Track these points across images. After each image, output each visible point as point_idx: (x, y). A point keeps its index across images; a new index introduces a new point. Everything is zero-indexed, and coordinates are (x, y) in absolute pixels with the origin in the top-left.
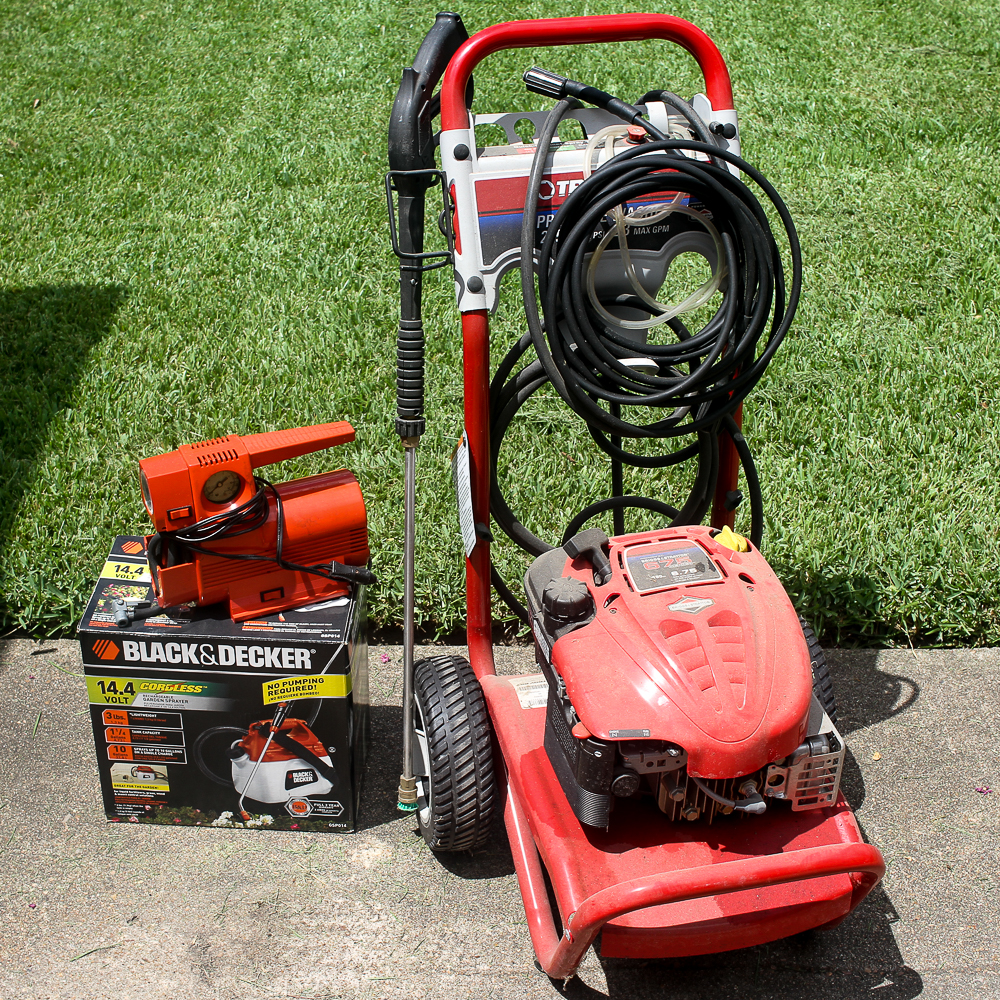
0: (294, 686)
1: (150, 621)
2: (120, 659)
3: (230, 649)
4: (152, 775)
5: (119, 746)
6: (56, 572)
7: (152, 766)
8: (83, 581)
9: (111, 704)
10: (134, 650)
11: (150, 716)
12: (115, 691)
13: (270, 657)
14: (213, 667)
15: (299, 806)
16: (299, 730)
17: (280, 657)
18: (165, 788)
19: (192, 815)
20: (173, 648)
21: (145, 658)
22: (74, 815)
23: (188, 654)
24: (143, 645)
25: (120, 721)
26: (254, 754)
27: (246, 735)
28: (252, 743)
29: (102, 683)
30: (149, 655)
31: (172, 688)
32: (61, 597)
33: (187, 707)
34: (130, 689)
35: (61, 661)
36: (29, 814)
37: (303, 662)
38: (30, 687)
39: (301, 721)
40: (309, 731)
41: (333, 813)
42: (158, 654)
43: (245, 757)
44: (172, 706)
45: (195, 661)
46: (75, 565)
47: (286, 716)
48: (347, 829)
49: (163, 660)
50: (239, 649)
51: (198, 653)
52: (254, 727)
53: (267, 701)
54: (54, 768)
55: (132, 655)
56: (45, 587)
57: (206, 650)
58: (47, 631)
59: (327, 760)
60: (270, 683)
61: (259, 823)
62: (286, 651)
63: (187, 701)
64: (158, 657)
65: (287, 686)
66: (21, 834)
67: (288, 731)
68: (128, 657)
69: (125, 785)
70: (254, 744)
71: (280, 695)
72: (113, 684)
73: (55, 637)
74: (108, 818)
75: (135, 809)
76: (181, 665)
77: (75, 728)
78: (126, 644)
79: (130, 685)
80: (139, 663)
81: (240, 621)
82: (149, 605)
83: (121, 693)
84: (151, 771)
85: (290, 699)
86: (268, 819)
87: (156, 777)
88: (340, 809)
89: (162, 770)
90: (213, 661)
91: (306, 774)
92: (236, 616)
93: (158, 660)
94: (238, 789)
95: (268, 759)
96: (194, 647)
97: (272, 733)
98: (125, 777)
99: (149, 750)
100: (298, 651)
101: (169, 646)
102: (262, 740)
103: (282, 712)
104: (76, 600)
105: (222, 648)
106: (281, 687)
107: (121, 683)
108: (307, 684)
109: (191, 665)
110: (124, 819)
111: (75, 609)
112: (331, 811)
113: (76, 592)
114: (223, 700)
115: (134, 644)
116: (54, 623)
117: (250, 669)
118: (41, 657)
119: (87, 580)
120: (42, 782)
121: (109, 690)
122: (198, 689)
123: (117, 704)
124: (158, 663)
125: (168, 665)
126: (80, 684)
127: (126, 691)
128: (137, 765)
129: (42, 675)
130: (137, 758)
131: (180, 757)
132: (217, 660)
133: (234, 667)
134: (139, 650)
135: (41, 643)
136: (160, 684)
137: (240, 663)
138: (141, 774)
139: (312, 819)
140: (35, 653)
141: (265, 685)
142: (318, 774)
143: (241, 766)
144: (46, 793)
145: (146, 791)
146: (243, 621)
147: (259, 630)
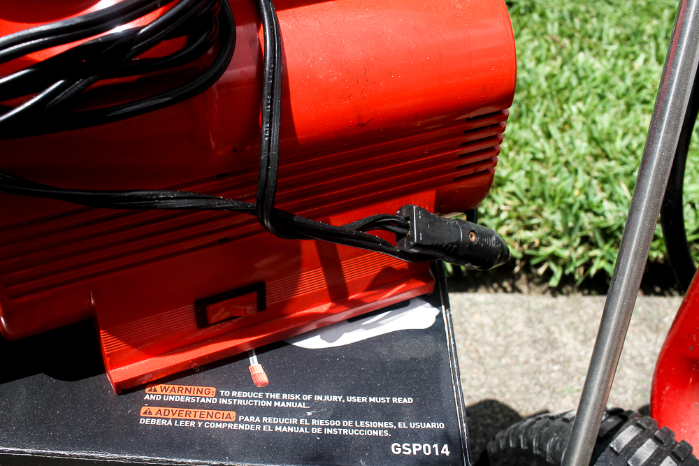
81: (131, 388)
92: (118, 374)
146: (143, 387)
147: (193, 424)
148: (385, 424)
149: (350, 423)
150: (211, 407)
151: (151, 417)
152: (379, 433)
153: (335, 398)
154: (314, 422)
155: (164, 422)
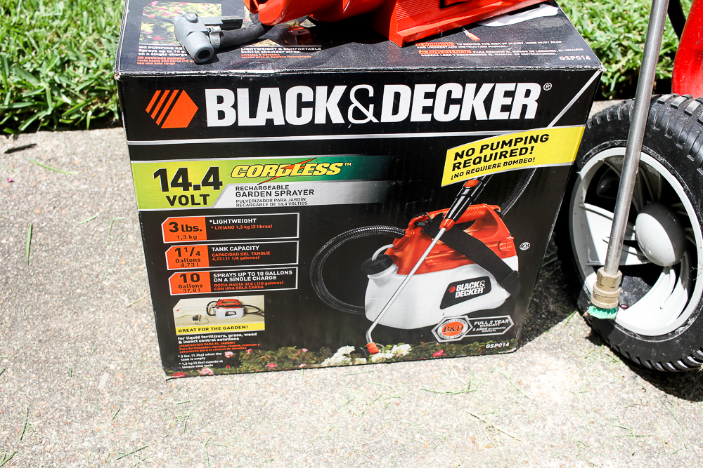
0: (499, 150)
1: (248, 51)
2: (199, 125)
3: (404, 90)
4: (240, 311)
5: (189, 274)
6: (21, 52)
7: (241, 299)
8: (57, 61)
9: (177, 207)
10: (226, 107)
11: (246, 221)
12: (186, 185)
13: (472, 101)
14: (370, 127)
15: (452, 327)
16: (487, 220)
17: (488, 103)
18: (258, 325)
19: (294, 356)
20: (300, 96)
21: (245, 121)
22: (112, 374)
23: (327, 105)
24: (244, 93)
25: (193, 233)
26: (406, 264)
27: (400, 237)
28: (407, 248)
29: (162, 173)
30: (253, 114)
31: (288, 172)
32: (32, 81)
33: (311, 201)
34: (213, 179)
35: (45, 158)
36: (46, 381)
37: (525, 107)
38: (10, 193)
39: (493, 207)
40: (500, 221)
41: (497, 331)
42: (270, 109)
43: (393, 268)
44: (287, 201)
45: (337, 118)
46: (44, 42)
47: (473, 202)
48: (509, 348)
49: (279, 121)
50: (421, 89)
51: (344, 104)
52: (416, 223)
53: (448, 179)
54: (67, 302)
55: (221, 115)
56: (10, 70)
57: (362, 95)
58: (18, 124)
59: (513, 263)
60: (459, 149)
61: (389, 355)
62: (501, 88)
63: (312, 192)
64: (270, 115)
65: (488, 152)
66: (39, 416)
67: (468, 224)
68: (212, 121)
69: (197, 329)
70: (409, 249)
71: (473, 167)
72: (183, 172)
73: (32, 129)
74: (167, 374)
75: (209, 359)
76: (311, 128)
77: (83, 241)
78: (211, 95)
79: (214, 171)
80: (235, 130)
81: (408, 43)
82: (238, 23)
83: (197, 188)
84: (240, 305)
85: (484, 174)
86: (404, 349)
87: (246, 313)
88: (509, 324)
89: (258, 301)
90: (370, 116)
91: (476, 284)
92: (402, 34)
93: (270, 121)
94: (370, 315)
95: (427, 268)
96: (339, 90)
97: (443, 230)
98: (196, 318)
99: (237, 275)
100: (522, 87)
101: (292, 93)
102: (423, 241)
103: (467, 196)
104: (52, 83)
105: (389, 90)
106: (477, 154)
107: (197, 169)
108: (520, 145)
109: (329, 127)
110: (194, 372)
111: (52, 95)
112: (494, 330)
113: (51, 74)
114: (375, 184)
115: (227, 94)
116: (27, 113)
117: (434, 125)
118: (17, 155)
119: (62, 59)
120: (53, 325)
121: (175, 184)
122: (335, 169)
123: (190, 207)
124: (270, 128)
125: (288, 129)
126: (76, 183)
127: (205, 182)
128: (216, 299)
129: (23, 177)
130: (217, 289)
131: (288, 280)
132: (377, 114)
133: (407, 125)
134: (235, 106)
135: (15, 138)
136: (267, 165)
137: (418, 117)
138: (222, 311)
139: (465, 341)
140: (10, 151)
141: (451, 153)
142: (493, 282)
143: (381, 283)
144: (63, 342)
145: (227, 334)
146: (413, 43)
147: (450, 55)
148: (552, 51)
149: (533, 51)
150: (454, 49)
151: (426, 54)
152: (551, 54)
153: (519, 43)
154: (513, 52)
155: (434, 55)
